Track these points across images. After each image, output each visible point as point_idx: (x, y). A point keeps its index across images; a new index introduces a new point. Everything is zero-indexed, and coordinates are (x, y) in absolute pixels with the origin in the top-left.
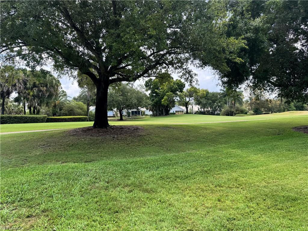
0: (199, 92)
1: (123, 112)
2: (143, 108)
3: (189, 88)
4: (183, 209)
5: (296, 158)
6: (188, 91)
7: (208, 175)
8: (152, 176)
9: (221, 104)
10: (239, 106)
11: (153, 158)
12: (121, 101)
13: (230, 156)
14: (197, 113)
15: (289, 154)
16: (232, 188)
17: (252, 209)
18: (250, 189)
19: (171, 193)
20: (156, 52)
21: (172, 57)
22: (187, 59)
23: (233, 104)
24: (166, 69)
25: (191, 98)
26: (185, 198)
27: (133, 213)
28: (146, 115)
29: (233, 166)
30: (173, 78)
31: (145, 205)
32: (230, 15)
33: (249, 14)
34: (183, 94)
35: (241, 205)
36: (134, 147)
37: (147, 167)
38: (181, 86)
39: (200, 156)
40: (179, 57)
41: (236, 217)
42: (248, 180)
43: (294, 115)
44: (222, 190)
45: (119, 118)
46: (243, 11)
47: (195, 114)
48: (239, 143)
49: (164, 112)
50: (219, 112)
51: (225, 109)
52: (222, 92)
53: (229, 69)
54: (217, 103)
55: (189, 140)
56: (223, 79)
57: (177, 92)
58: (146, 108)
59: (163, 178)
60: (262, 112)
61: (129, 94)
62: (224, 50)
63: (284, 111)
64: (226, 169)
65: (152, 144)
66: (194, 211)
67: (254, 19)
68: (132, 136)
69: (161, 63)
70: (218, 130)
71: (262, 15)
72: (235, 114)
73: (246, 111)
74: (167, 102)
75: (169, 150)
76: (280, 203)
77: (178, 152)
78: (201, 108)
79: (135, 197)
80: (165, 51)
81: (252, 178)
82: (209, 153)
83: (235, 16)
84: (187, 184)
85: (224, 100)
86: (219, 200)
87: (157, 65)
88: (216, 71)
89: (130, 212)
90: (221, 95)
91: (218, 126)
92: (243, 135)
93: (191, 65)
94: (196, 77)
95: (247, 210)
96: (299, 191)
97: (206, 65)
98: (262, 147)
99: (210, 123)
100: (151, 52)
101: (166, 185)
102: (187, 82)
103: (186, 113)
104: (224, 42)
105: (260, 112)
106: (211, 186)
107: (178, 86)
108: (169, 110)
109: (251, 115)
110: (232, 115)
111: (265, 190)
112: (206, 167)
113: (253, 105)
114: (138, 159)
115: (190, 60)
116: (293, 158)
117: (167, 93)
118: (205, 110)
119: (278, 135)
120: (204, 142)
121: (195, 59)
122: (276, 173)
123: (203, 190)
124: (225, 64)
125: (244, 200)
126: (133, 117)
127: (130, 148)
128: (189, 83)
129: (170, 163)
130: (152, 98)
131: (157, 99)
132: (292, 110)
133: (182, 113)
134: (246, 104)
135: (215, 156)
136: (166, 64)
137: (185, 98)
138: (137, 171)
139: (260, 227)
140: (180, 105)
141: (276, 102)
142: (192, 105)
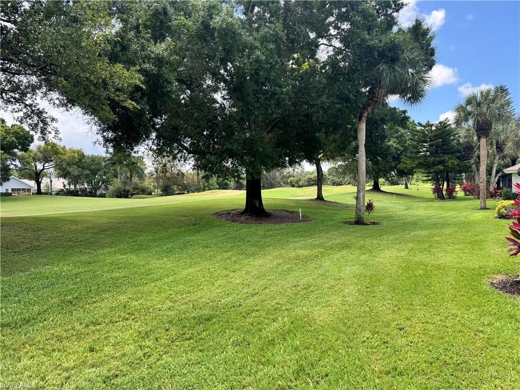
0: (65, 154)
5: (215, 257)
6: (41, 149)
7: (73, 308)
9: (108, 178)
10: (138, 182)
13: (116, 266)
14: (60, 193)
15: (207, 252)
16: (116, 322)
17: (146, 350)
18: (147, 317)
22: (34, 88)
23: (128, 178)
25: (46, 164)
26: (18, 365)
29: (122, 283)
32: (116, 26)
33: (148, 33)
34: (29, 156)
35: (129, 349)
39: (58, 276)
40: (16, 80)
41: (121, 371)
42: (144, 303)
43: (216, 196)
44: (98, 330)
46: (138, 25)
47: (57, 194)
48: (133, 244)
50: (104, 192)
51: (115, 186)
52: (109, 156)
53: (113, 117)
54: (101, 176)
55: (38, 246)
56: (105, 134)
57: (16, 150)
60: (174, 190)
62: (105, 83)
63: (204, 190)
64: (109, 291)
67: (156, 42)
70: (98, 223)
71: (168, 39)
72: (132, 195)
73: (149, 190)
76: (189, 330)
78: (69, 184)
81: (151, 298)
82: (79, 268)
83: (124, 30)
84: (25, 335)
85: (113, 170)
86: (92, 350)
88: (91, 117)
90: (108, 162)
91: (99, 217)
92: (141, 230)
93: (41, 98)
94: (54, 124)
95: (140, 353)
96: (215, 304)
97: (73, 105)
98: (169, 246)
99: (86, 211)
102: (36, 132)
103: (37, 194)
104: (103, 69)
105: (171, 191)
106: (78, 327)
107: (17, 138)
109: (158, 196)
110: (126, 197)
111: (170, 313)
112: (70, 294)
113: (161, 180)
115: (41, 91)
116: (210, 258)
118: (78, 187)
119: (194, 225)
120: (70, 247)
121: (50, 90)
122: (187, 284)
123: (60, 339)
124: (108, 108)
125: (136, 339)
128: (39, 134)
132: (215, 189)
133: (26, 193)
134: (150, 178)
135: (89, 272)
137: (33, 164)
139: (157, 376)
140: (23, 176)
141: (193, 176)
142: (50, 178)
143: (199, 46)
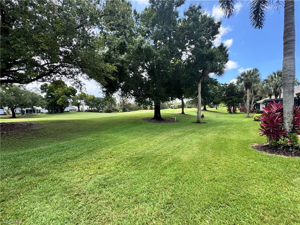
0: (88, 97)
1: (16, 110)
2: (38, 107)
3: (80, 93)
4: (71, 181)
6: (80, 95)
7: (92, 153)
8: (45, 162)
9: (103, 105)
10: (114, 107)
11: (46, 147)
12: (13, 100)
13: (107, 138)
14: (86, 111)
15: (140, 133)
16: (108, 158)
17: (119, 169)
18: (119, 157)
19: (62, 172)
20: (50, 63)
21: (65, 69)
22: (77, 73)
23: (110, 105)
24: (60, 78)
25: (81, 101)
26: (73, 173)
27: (22, 197)
28: (42, 113)
29: (109, 144)
30: (66, 85)
31: (36, 187)
32: (107, 49)
33: (118, 51)
34: (76, 98)
35: (113, 168)
36: (26, 140)
37: (40, 155)
38: (74, 92)
39: (87, 141)
40: (71, 70)
41: (110, 176)
42: (118, 152)
43: (143, 112)
44: (101, 161)
45: (12, 116)
46: (115, 49)
47: (85, 111)
48: (113, 130)
49: (59, 111)
50: (102, 111)
51: (106, 109)
52: (104, 97)
53: (106, 83)
54: (101, 105)
55: (79, 130)
56: (103, 89)
57: (71, 96)
58: (41, 107)
59: (56, 162)
61: (23, 95)
62: (103, 70)
63: (138, 110)
64: (105, 147)
65: (46, 136)
66: (80, 180)
67: (121, 55)
68: (25, 131)
69: (55, 72)
71: (126, 54)
72: (112, 112)
73: (118, 110)
74: (61, 102)
75: (62, 139)
76: (134, 162)
77: (70, 140)
78: (89, 108)
79: (26, 182)
80: (59, 64)
81: (120, 150)
82: (94, 138)
83: (110, 51)
84: (76, 162)
85: (105, 102)
86: (99, 168)
87: (51, 73)
88: (98, 83)
89: (19, 197)
90: (103, 100)
92: (115, 125)
93: (80, 77)
94: (84, 86)
95: (116, 170)
96: (144, 153)
97: (91, 79)
98: (126, 131)
100: (45, 62)
101: (58, 166)
103: (78, 111)
104: (103, 65)
106: (94, 160)
107: (71, 91)
108: (64, 109)
109: (121, 112)
110: (110, 112)
111: (127, 156)
112: (91, 148)
113: (122, 106)
114: (31, 150)
115: (80, 74)
116: (141, 136)
117: (62, 96)
118: (93, 109)
119: (135, 123)
120: (91, 131)
121: (83, 73)
122: (133, 145)
123: (88, 164)
124: (104, 80)
125: (115, 165)
126: (28, 114)
127: (22, 141)
128: (79, 90)
129: (63, 149)
130: (47, 99)
131: (52, 100)
133: (74, 111)
134: (118, 105)
135: (97, 140)
136: (59, 73)
137: (77, 101)
138: (29, 160)
139: (123, 179)
140: (73, 105)
142: (83, 105)
143: (137, 56)
